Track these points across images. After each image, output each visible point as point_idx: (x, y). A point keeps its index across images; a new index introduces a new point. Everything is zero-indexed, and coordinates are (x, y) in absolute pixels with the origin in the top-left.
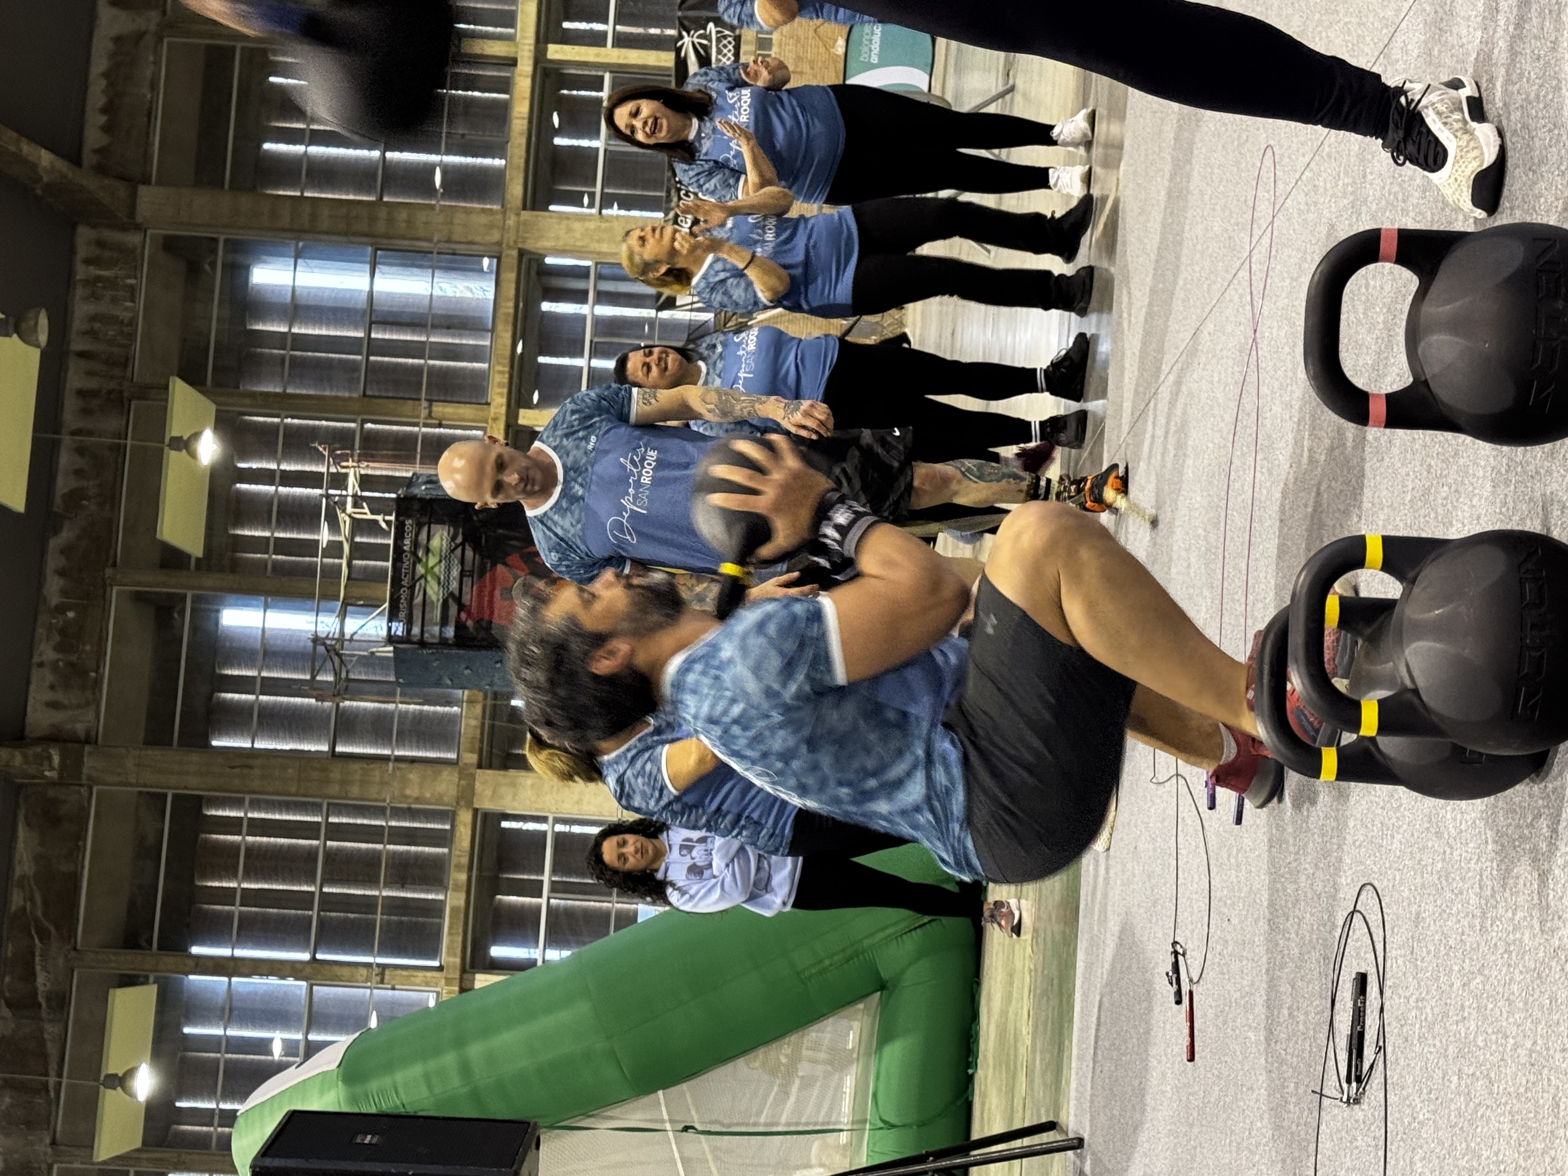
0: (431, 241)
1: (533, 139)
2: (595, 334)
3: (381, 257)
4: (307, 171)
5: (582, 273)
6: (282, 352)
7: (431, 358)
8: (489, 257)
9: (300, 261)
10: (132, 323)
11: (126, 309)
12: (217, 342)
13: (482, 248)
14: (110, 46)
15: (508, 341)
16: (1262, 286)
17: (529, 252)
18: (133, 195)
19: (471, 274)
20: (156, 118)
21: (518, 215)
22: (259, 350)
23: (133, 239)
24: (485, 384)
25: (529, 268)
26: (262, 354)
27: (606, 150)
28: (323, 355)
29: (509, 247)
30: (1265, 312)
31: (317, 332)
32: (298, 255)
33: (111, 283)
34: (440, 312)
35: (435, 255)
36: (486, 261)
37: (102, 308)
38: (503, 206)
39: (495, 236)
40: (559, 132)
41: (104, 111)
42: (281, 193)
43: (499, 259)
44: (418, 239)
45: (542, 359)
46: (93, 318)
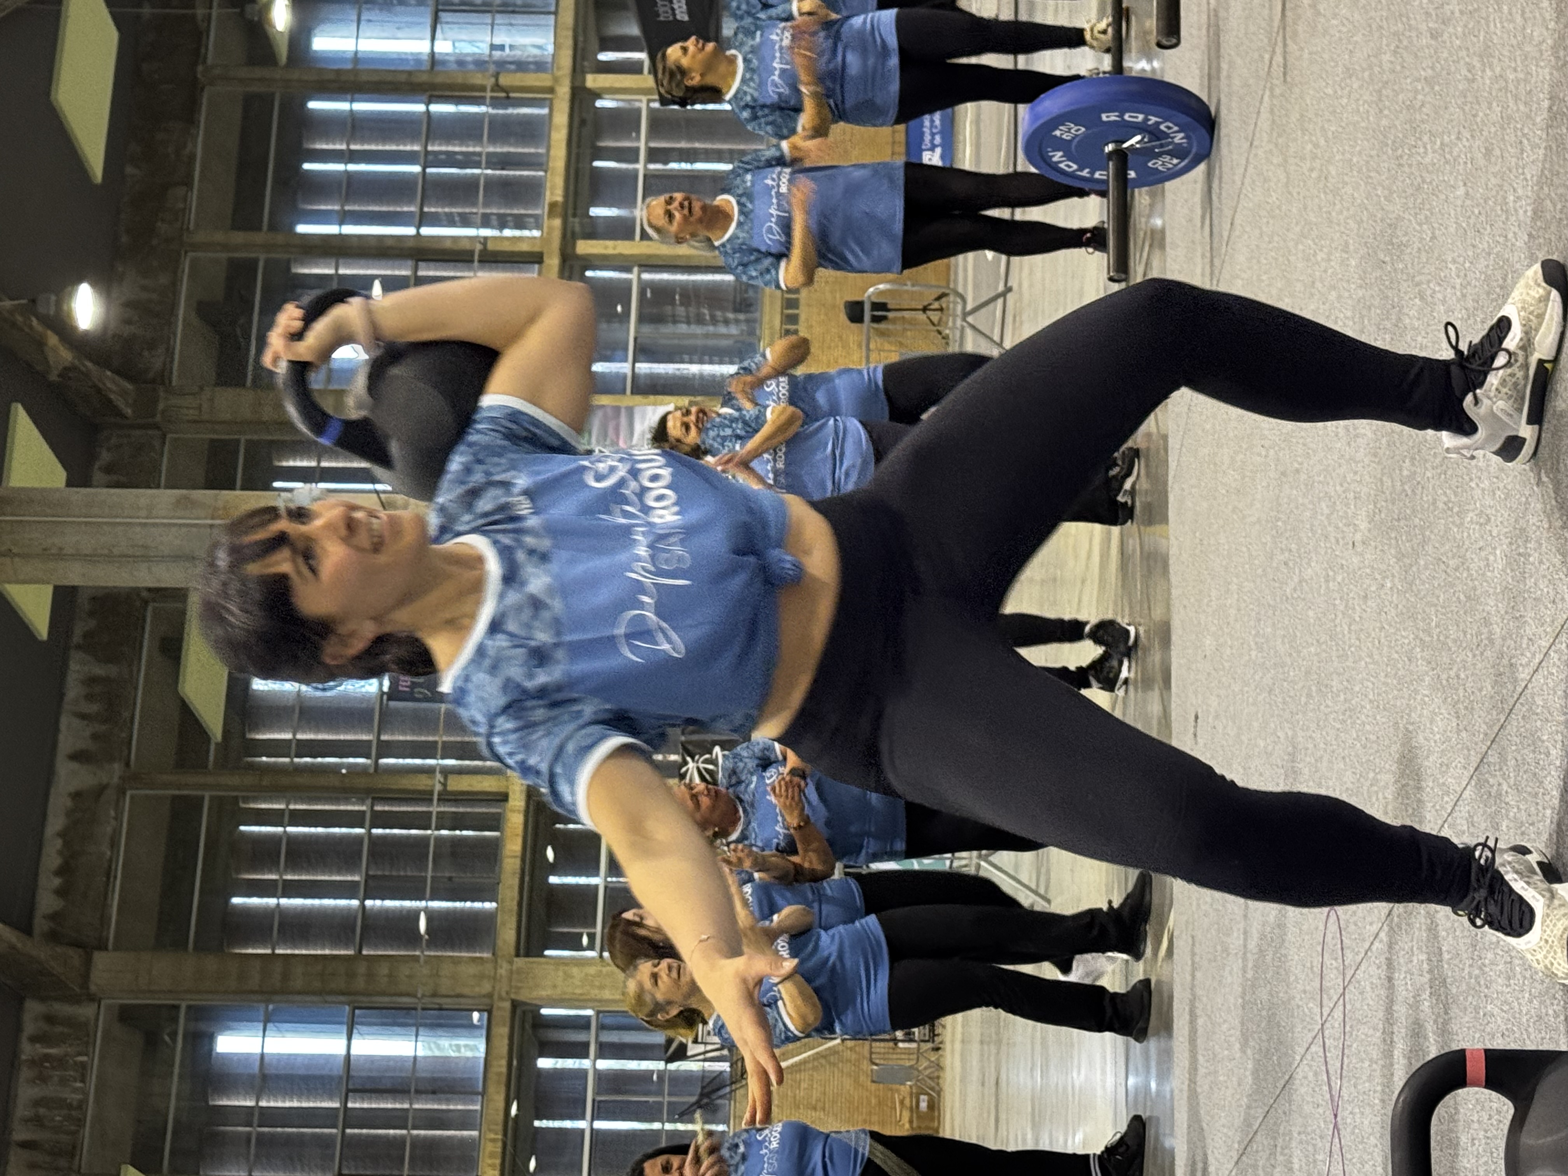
0: (415, 996)
1: (527, 879)
2: (597, 1092)
3: (359, 1016)
4: (280, 924)
5: (583, 1024)
6: (248, 1129)
7: (415, 1128)
8: (479, 1011)
9: (270, 1026)
10: (81, 1106)
11: (75, 1090)
12: (177, 1121)
13: (470, 1001)
14: (69, 803)
15: (501, 1105)
16: (1339, 1065)
17: (525, 1004)
18: (88, 962)
19: (458, 1030)
20: (115, 877)
21: (511, 963)
22: (222, 1128)
23: (86, 1011)
24: (475, 1154)
25: (523, 1022)
26: (225, 1133)
27: (606, 888)
28: (294, 1130)
29: (501, 999)
30: (1344, 1092)
31: (288, 1104)
32: (267, 1020)
33: (60, 1062)
34: (424, 1075)
35: (419, 1011)
36: (476, 1015)
37: (50, 1090)
38: (494, 954)
39: (486, 987)
40: (554, 869)
41: (59, 872)
42: (250, 951)
43: (490, 1013)
44: (401, 995)
45: (537, 1123)
46: (38, 1103)
